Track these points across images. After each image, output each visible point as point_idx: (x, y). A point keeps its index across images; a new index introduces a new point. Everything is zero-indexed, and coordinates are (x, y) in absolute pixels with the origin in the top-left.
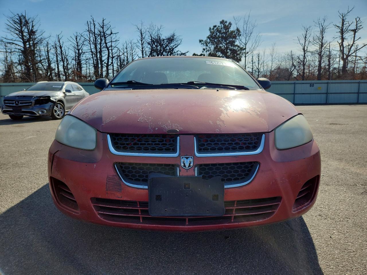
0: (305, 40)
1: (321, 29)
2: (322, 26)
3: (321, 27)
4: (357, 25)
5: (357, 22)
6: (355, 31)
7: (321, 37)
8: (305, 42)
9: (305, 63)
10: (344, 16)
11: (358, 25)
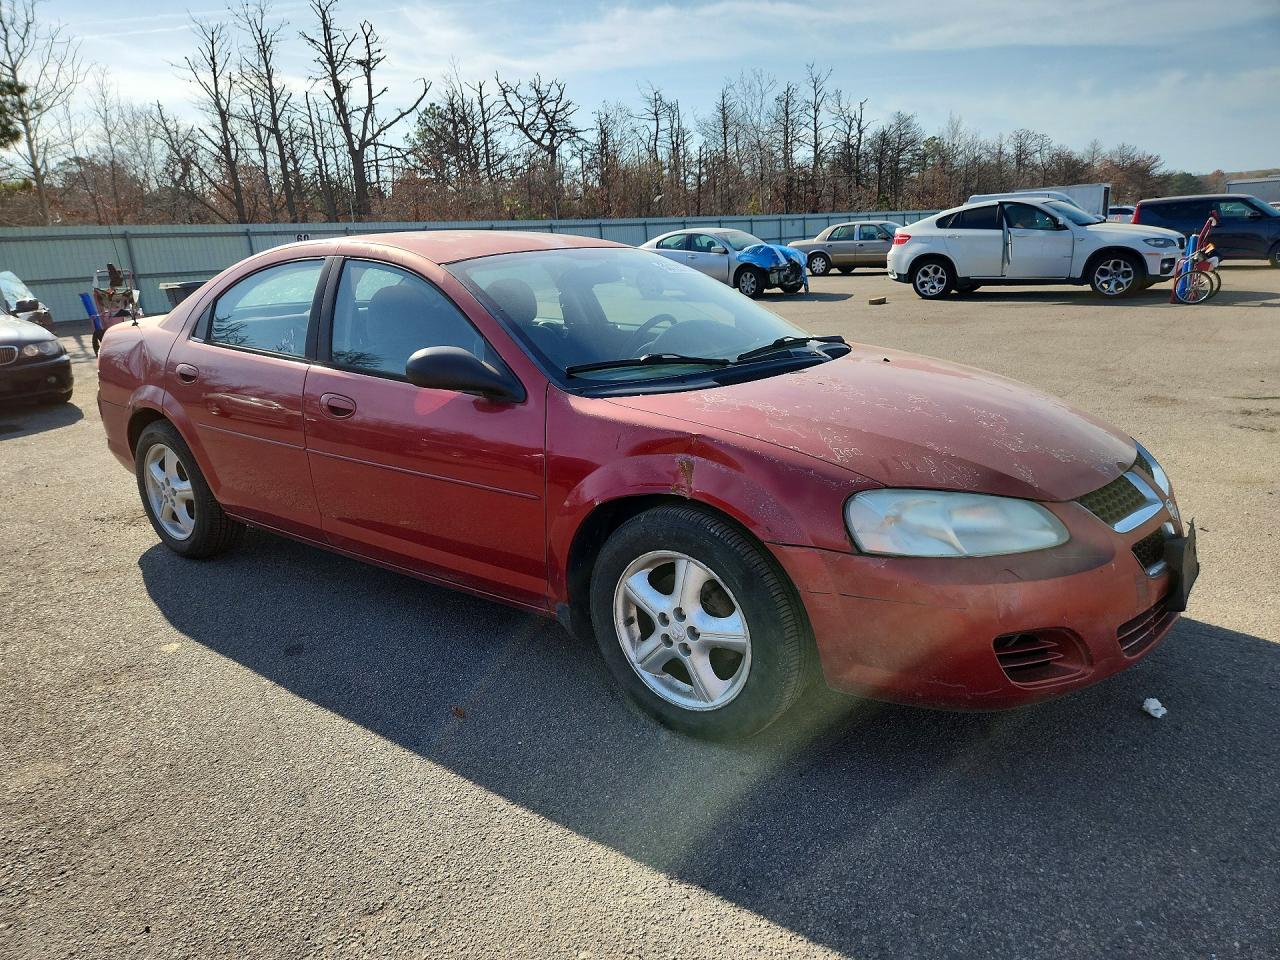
0: (214, 71)
1: (260, 42)
2: (260, 31)
3: (257, 35)
4: (368, 46)
5: (367, 38)
6: (367, 65)
7: (264, 70)
8: (215, 78)
9: (233, 157)
10: (324, 8)
11: (373, 48)
